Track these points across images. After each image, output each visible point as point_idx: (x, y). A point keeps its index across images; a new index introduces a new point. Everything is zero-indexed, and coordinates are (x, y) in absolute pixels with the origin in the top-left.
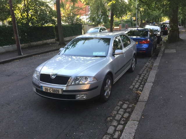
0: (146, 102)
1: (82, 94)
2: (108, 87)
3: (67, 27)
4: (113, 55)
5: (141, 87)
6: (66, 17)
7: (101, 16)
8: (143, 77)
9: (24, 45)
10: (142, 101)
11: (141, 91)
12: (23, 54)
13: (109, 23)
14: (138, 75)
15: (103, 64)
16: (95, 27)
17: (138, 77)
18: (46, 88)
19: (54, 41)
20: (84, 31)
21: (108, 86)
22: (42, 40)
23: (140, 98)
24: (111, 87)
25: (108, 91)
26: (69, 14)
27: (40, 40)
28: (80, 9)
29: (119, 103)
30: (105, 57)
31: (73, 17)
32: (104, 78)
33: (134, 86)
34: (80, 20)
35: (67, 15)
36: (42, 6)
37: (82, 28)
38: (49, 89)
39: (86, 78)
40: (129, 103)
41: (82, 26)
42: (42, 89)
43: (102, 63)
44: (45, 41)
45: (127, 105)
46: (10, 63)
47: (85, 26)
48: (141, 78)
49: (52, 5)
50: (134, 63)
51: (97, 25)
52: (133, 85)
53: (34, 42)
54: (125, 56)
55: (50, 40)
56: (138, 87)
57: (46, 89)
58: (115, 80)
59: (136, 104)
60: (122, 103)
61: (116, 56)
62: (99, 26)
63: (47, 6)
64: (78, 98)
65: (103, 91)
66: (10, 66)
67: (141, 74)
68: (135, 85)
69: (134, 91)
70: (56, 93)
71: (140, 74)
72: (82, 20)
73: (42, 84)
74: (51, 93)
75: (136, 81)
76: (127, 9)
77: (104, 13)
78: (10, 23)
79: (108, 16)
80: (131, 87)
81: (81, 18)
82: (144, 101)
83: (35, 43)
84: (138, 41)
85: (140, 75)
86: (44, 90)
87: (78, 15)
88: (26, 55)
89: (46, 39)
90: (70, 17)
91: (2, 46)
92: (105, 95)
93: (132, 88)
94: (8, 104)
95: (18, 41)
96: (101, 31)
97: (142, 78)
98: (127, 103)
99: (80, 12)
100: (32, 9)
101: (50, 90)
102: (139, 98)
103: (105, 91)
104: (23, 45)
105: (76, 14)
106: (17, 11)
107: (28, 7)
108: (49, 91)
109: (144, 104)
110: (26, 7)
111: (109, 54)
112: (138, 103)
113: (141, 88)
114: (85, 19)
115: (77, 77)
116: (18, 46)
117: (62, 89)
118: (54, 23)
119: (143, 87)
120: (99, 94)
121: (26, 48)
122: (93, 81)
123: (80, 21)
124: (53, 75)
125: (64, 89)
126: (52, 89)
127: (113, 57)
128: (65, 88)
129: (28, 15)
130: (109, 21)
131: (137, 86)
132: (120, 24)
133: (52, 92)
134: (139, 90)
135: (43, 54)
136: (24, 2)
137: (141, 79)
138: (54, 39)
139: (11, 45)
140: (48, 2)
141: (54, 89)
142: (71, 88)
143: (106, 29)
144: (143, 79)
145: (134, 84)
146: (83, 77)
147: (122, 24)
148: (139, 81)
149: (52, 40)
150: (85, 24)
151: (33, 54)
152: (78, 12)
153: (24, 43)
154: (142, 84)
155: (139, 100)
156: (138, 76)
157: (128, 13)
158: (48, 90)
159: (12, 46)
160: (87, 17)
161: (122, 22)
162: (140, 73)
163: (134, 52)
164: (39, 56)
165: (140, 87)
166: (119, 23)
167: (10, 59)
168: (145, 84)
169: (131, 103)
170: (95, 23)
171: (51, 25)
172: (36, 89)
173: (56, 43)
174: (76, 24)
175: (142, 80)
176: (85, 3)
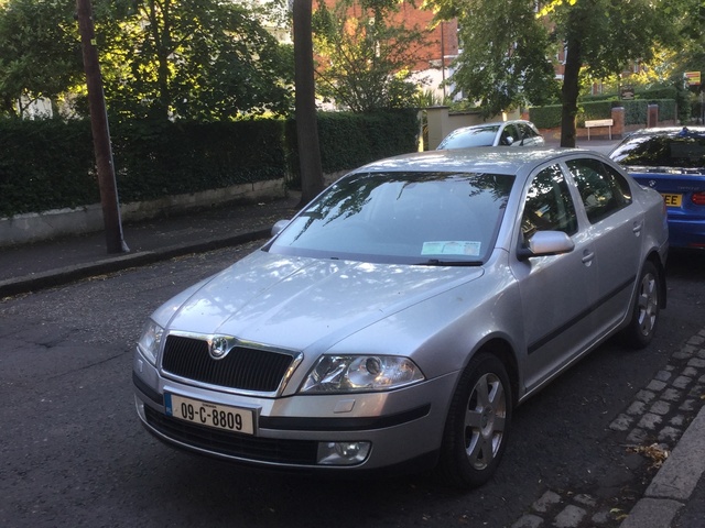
0: (680, 500)
1: (351, 442)
2: (486, 414)
3: (343, 122)
4: (523, 255)
5: (675, 426)
6: (340, 77)
7: (518, 71)
8: (692, 376)
9: (141, 208)
10: (666, 498)
11: (671, 444)
12: (127, 249)
13: (555, 104)
14: (670, 363)
15: (461, 299)
16: (485, 121)
17: (668, 376)
18: (188, 402)
19: (279, 187)
20: (426, 140)
21: (487, 410)
22: (222, 187)
23: (654, 480)
24: (502, 415)
25: (487, 432)
26: (358, 64)
27: (214, 185)
28: (411, 38)
29: (540, 501)
30: (478, 264)
31: (377, 76)
32: (460, 365)
33: (637, 418)
34: (411, 88)
35: (346, 68)
36: (229, 30)
37: (418, 125)
38: (197, 406)
39: (372, 363)
40: (593, 503)
41: (419, 116)
42: (170, 406)
43: (460, 296)
44: (237, 191)
45: (584, 512)
46: (65, 290)
47: (431, 116)
48: (681, 382)
49: (275, 24)
50: (648, 301)
51: (496, 113)
52: (631, 416)
53: (185, 192)
54: (589, 264)
55: (257, 186)
56: (659, 427)
57: (188, 409)
58: (532, 383)
59: (627, 507)
60: (556, 498)
61: (539, 264)
62: (504, 115)
63: (254, 27)
64: (333, 457)
65: (456, 430)
66: (62, 301)
67: (688, 359)
68: (645, 412)
69: (631, 442)
70: (227, 428)
71: (680, 360)
72: (419, 88)
73: (170, 385)
74: (208, 428)
75: (652, 396)
76: (650, 31)
77: (531, 54)
78: (80, 103)
79: (549, 69)
80: (622, 423)
81: (414, 79)
82: (672, 498)
83: (191, 200)
84: (684, 193)
85: (680, 366)
86: (177, 413)
87: (398, 66)
88: (144, 253)
89: (242, 182)
90: (361, 75)
91: (38, 211)
92: (470, 451)
93: (625, 428)
94: (20, 474)
95: (112, 189)
96: (510, 139)
97: (688, 381)
98: (583, 501)
99: (408, 52)
100: (185, 44)
101: (204, 415)
102: (650, 482)
103: (470, 436)
104: (136, 206)
105: (390, 63)
106: (119, 52)
107: (166, 33)
108: (197, 419)
109: (670, 510)
110: (156, 35)
111: (497, 253)
112: (643, 505)
113: (672, 430)
114: (433, 82)
115: (328, 357)
116: (111, 211)
117: (255, 412)
118: (281, 105)
119: (683, 427)
120: (434, 443)
121: (146, 221)
122: (404, 379)
123: (409, 95)
124: (218, 345)
125: (262, 414)
126: (209, 410)
127: (521, 266)
128: (267, 408)
129: (163, 71)
130: (557, 90)
131: (650, 421)
132: (615, 104)
133: (209, 422)
134: (660, 438)
135: (220, 252)
136: (149, 11)
137: (683, 386)
138: (281, 181)
139: (79, 204)
140: (260, 10)
141: (219, 409)
142: (296, 408)
143: (536, 130)
144: (690, 386)
145: (637, 407)
146: (354, 356)
147: (626, 106)
148: (671, 395)
149: (270, 184)
150: (432, 109)
151: (173, 247)
152: (399, 52)
153: (141, 199)
154: (683, 413)
155: (649, 491)
156: (669, 368)
157: (658, 52)
158: (192, 413)
159: (85, 210)
160: (448, 73)
161: (628, 94)
162: (682, 355)
163: (650, 245)
164: (198, 260)
165: (670, 425)
166: (611, 100)
167: (71, 268)
168: (695, 413)
169: (604, 502)
170: (484, 102)
171: (268, 114)
172: (148, 410)
173: (286, 198)
174: (390, 109)
175: (685, 393)
176: (437, 9)
